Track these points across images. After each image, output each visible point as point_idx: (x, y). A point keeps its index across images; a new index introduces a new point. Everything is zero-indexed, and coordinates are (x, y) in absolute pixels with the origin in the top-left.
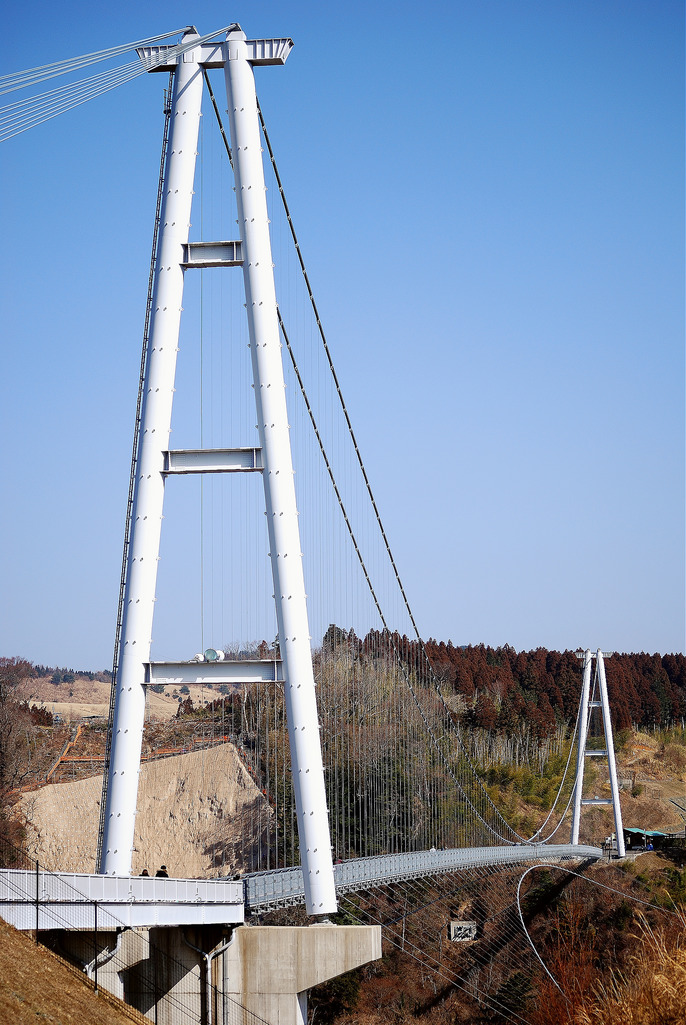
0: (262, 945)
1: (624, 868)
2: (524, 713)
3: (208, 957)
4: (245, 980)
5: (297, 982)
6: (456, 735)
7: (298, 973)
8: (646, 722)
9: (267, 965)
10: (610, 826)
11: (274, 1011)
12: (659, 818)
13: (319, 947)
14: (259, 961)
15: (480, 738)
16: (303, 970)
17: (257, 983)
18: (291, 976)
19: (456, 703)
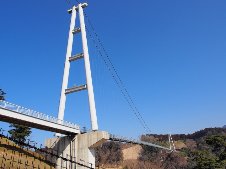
0: (81, 138)
1: (176, 152)
2: (164, 139)
3: (71, 142)
4: (78, 146)
5: (88, 145)
6: (158, 142)
7: (88, 143)
8: (176, 140)
9: (82, 142)
10: (174, 149)
11: (84, 152)
12: (178, 148)
13: (92, 137)
14: (81, 141)
15: (161, 142)
16: (89, 142)
17: (80, 147)
18: (87, 144)
19: (158, 139)
